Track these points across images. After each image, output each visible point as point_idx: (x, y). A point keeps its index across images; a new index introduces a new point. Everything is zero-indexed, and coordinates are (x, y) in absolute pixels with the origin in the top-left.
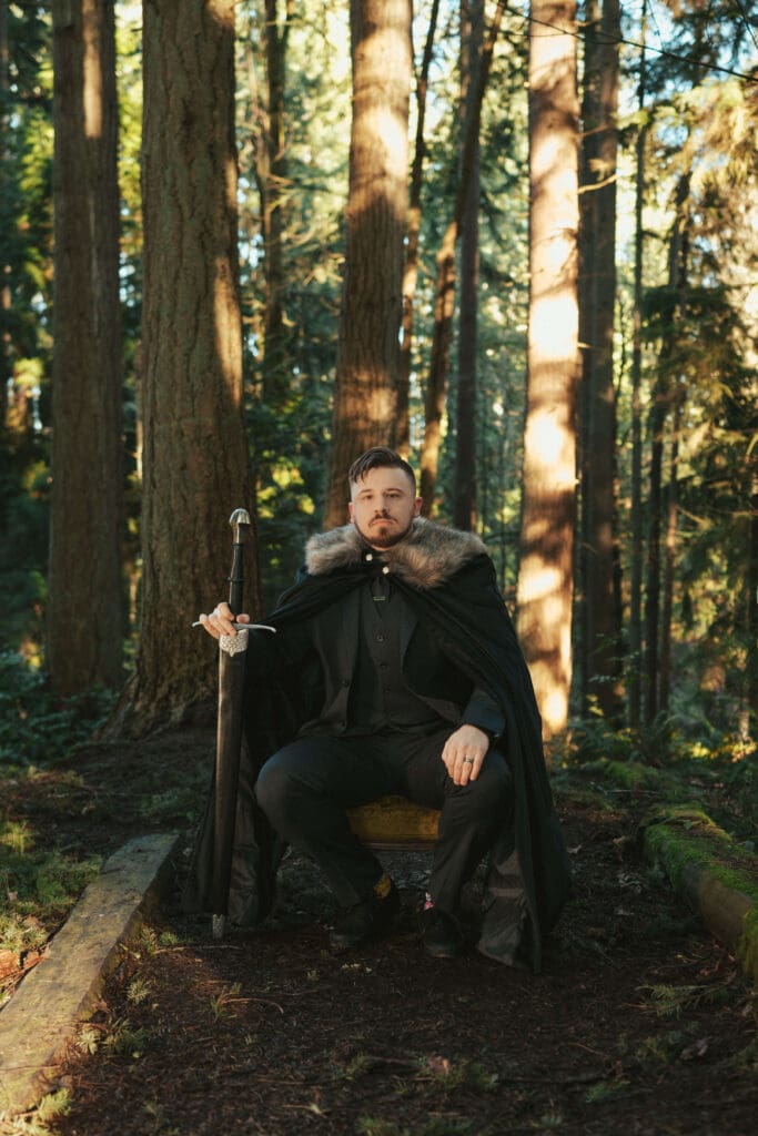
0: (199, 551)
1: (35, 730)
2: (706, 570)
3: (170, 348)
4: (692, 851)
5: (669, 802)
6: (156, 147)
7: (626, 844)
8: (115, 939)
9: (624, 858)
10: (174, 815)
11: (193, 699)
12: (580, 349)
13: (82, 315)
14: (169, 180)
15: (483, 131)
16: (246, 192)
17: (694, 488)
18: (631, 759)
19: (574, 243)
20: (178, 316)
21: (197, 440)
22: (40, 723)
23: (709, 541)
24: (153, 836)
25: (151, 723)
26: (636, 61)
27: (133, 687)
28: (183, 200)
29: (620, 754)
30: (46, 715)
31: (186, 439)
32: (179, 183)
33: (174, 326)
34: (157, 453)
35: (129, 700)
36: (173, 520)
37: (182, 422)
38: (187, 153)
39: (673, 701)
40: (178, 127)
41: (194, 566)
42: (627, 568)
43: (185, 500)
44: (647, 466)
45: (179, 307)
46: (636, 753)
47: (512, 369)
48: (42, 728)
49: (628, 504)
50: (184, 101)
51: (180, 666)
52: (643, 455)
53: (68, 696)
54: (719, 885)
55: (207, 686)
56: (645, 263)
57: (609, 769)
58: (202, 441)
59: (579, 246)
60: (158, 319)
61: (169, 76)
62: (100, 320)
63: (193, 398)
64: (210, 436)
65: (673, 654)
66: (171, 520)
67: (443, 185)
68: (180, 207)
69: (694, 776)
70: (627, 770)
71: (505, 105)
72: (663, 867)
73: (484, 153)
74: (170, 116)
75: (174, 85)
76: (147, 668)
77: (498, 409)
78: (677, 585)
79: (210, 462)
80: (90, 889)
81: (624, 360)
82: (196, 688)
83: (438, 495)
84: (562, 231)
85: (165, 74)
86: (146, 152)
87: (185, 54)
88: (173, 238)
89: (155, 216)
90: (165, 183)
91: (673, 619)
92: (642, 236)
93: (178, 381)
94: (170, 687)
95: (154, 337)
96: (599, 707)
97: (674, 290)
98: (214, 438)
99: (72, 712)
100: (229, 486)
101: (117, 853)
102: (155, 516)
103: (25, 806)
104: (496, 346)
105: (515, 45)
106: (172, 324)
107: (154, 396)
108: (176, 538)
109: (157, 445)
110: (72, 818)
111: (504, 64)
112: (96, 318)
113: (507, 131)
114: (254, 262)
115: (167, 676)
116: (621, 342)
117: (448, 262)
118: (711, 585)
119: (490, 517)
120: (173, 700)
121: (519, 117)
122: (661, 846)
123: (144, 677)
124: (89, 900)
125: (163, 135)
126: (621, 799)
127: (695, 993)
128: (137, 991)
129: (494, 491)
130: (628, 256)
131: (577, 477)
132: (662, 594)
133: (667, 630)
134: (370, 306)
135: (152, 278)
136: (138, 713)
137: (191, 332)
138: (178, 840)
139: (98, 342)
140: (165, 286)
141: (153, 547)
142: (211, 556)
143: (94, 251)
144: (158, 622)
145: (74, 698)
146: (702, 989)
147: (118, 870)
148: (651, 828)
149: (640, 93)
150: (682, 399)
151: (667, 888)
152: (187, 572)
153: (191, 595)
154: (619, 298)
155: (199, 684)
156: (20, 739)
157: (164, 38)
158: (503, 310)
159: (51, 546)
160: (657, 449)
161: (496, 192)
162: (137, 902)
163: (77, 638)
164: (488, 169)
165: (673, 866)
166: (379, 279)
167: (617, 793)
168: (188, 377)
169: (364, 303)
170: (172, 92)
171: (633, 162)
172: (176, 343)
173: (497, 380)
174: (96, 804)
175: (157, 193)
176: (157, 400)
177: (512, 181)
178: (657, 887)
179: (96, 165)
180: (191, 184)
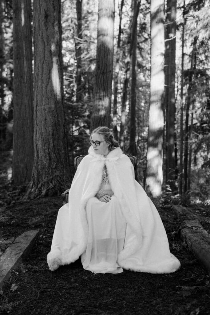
0: (50, 144)
2: (201, 149)
3: (41, 85)
4: (195, 238)
5: (189, 220)
7: (175, 234)
8: (11, 268)
9: (174, 239)
10: (39, 224)
11: (48, 188)
12: (165, 86)
15: (138, 25)
17: (198, 126)
18: (179, 204)
19: (163, 57)
20: (44, 75)
21: (49, 112)
22: (10, 194)
23: (202, 141)
24: (32, 231)
25: (36, 195)
26: (182, 5)
27: (31, 184)
28: (45, 40)
29: (176, 202)
30: (12, 191)
31: (46, 111)
32: (44, 35)
33: (43, 78)
34: (38, 115)
35: (30, 188)
36: (43, 135)
37: (45, 106)
38: (46, 26)
39: (191, 186)
40: (43, 18)
41: (49, 149)
42: (179, 149)
43: (46, 130)
44: (184, 120)
45: (44, 72)
46: (180, 202)
47: (147, 93)
48: (11, 195)
49: (179, 131)
50: (45, 10)
51: (45, 178)
52: (183, 117)
53: (18, 186)
54: (204, 251)
55: (52, 184)
56: (184, 63)
57: (172, 207)
58: (51, 112)
59: (165, 57)
60: (38, 75)
61: (41, 3)
63: (48, 99)
64: (53, 110)
65: (191, 173)
66: (42, 135)
67: (127, 41)
68: (44, 42)
69: (197, 209)
70: (177, 208)
71: (144, 18)
72: (186, 242)
73: (138, 32)
74: (41, 15)
75: (42, 5)
76: (35, 179)
77: (143, 104)
78: (193, 153)
79: (53, 118)
80: (7, 249)
81: (178, 90)
82: (49, 185)
83: (126, 128)
84: (160, 53)
85: (39, 3)
88: (42, 52)
89: (37, 45)
90: (40, 35)
91: (192, 163)
92: (183, 55)
93: (44, 94)
94: (42, 184)
95: (37, 80)
96: (170, 188)
97: (192, 70)
98: (54, 111)
99: (20, 190)
100: (59, 125)
101: (19, 237)
102: (37, 134)
104: (142, 86)
106: (42, 77)
108: (43, 141)
109: (38, 113)
110: (8, 225)
111: (144, 6)
112: (26, 78)
113: (144, 26)
115: (41, 181)
116: (177, 84)
117: (128, 63)
118: (202, 154)
119: (140, 135)
120: (42, 188)
121: (148, 22)
122: (186, 236)
123: (34, 181)
124: (7, 253)
125: (39, 21)
127: (196, 289)
128: (14, 287)
129: (141, 127)
130: (179, 61)
131: (164, 123)
132: (189, 156)
133: (190, 166)
134: (103, 73)
136: (32, 192)
137: (47, 80)
138: (38, 232)
139: (26, 85)
140: (40, 66)
141: (37, 143)
142: (54, 146)
143: (25, 59)
144: (38, 165)
145: (20, 186)
146: (198, 287)
147: (18, 242)
148: (183, 229)
149: (183, 14)
150: (194, 101)
151: (187, 249)
152: (47, 151)
153: (48, 157)
154: (177, 73)
155: (50, 183)
156: (5, 198)
158: (144, 76)
160: (187, 115)
161: (142, 43)
162: (21, 254)
163: (21, 169)
164: (139, 36)
165: (189, 243)
166: (106, 65)
167: (173, 217)
168: (47, 93)
169: (102, 72)
170: (41, 8)
171: (181, 34)
172: (43, 83)
173: (143, 96)
174: (15, 221)
175: (37, 38)
176: (38, 100)
177: (146, 40)
178: (184, 249)
179: (25, 33)
180: (47, 35)
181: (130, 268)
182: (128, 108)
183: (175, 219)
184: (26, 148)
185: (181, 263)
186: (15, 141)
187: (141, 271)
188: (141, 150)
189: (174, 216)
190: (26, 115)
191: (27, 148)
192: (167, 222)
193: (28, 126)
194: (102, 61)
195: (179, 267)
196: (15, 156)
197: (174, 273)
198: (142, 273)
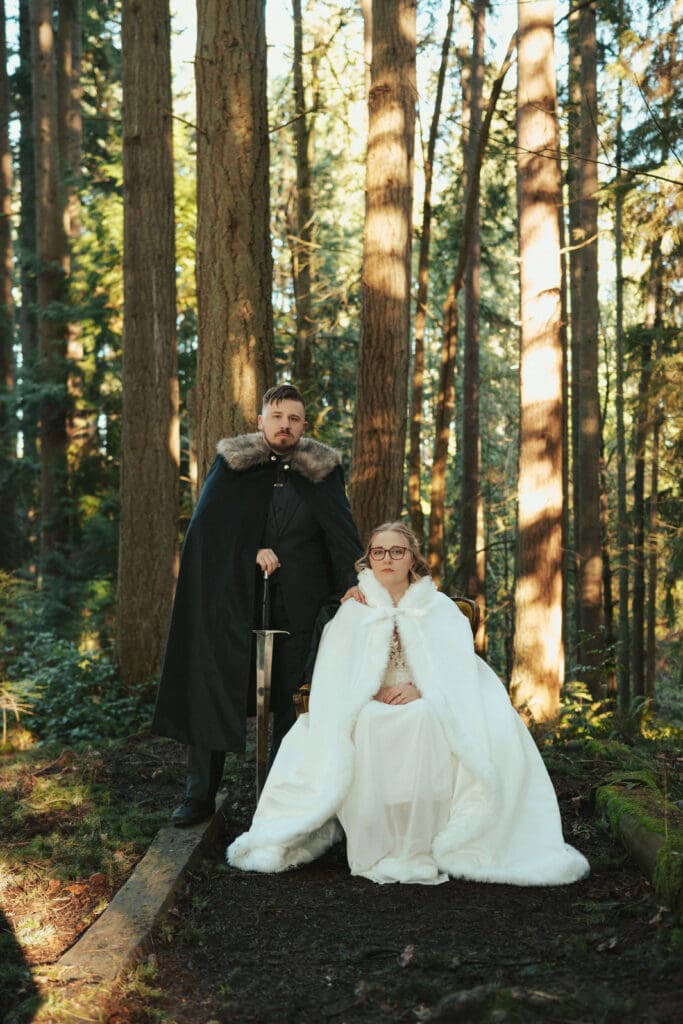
1: (107, 713)
3: (219, 405)
4: (628, 805)
6: (207, 247)
7: (581, 801)
8: (182, 867)
9: (579, 812)
13: (145, 368)
14: (218, 272)
15: (483, 192)
16: (281, 250)
17: (673, 499)
18: (610, 737)
19: (558, 298)
22: (111, 707)
28: (229, 287)
30: (115, 701)
32: (226, 273)
33: (223, 387)
38: (232, 250)
40: (225, 230)
42: (616, 570)
44: (631, 480)
46: (614, 732)
48: (113, 711)
49: (615, 513)
50: (229, 211)
52: (627, 470)
53: (134, 684)
54: (644, 830)
56: (625, 303)
57: (588, 745)
60: (210, 380)
61: (218, 191)
62: (160, 373)
67: (448, 243)
68: (227, 293)
71: (501, 172)
72: (607, 818)
73: (483, 212)
74: (218, 223)
75: (222, 197)
77: (500, 431)
78: (660, 585)
80: (161, 832)
81: (608, 388)
84: (548, 288)
85: (214, 190)
86: (200, 250)
87: (230, 173)
88: (221, 317)
89: (207, 299)
90: (215, 274)
91: (658, 614)
92: (621, 282)
93: (225, 430)
95: (206, 395)
96: (588, 693)
99: (137, 698)
103: (108, 771)
104: (498, 378)
105: (509, 123)
106: (220, 385)
107: (206, 443)
110: (144, 781)
111: (500, 137)
112: (157, 371)
113: (502, 196)
114: (287, 310)
116: (606, 369)
117: (453, 309)
122: (607, 802)
124: (161, 840)
125: (213, 237)
126: (585, 768)
127: (617, 908)
128: (200, 903)
130: (610, 299)
132: (647, 592)
133: (652, 625)
134: (382, 358)
135: (205, 348)
138: (228, 797)
139: (159, 390)
140: (214, 355)
143: (155, 317)
145: (139, 686)
148: (601, 788)
149: (618, 160)
150: (661, 421)
151: (610, 835)
156: (96, 720)
157: (213, 162)
158: (503, 345)
159: (120, 559)
160: (640, 466)
161: (495, 245)
162: (198, 841)
163: (141, 635)
164: (488, 230)
165: (613, 818)
166: (389, 336)
167: (582, 763)
168: (233, 427)
169: (377, 355)
170: (220, 203)
171: (613, 218)
172: (224, 401)
173: (499, 406)
174: (163, 769)
175: (208, 282)
176: (209, 446)
177: (509, 235)
178: (603, 833)
179: (157, 246)
180: (235, 275)
181: (465, 874)
182: (455, 445)
183: (587, 768)
184: (156, 574)
185: (590, 864)
186: (123, 552)
187: (492, 881)
188: (497, 574)
189: (583, 761)
190: (157, 476)
191: (159, 573)
192: (565, 773)
193: (163, 509)
194: (379, 325)
195: (586, 872)
196: (124, 598)
197: (571, 884)
198: (496, 886)
